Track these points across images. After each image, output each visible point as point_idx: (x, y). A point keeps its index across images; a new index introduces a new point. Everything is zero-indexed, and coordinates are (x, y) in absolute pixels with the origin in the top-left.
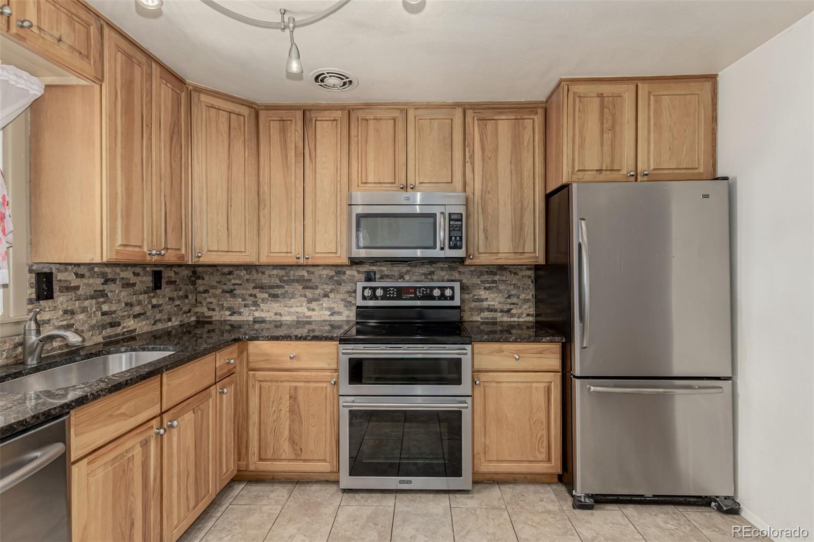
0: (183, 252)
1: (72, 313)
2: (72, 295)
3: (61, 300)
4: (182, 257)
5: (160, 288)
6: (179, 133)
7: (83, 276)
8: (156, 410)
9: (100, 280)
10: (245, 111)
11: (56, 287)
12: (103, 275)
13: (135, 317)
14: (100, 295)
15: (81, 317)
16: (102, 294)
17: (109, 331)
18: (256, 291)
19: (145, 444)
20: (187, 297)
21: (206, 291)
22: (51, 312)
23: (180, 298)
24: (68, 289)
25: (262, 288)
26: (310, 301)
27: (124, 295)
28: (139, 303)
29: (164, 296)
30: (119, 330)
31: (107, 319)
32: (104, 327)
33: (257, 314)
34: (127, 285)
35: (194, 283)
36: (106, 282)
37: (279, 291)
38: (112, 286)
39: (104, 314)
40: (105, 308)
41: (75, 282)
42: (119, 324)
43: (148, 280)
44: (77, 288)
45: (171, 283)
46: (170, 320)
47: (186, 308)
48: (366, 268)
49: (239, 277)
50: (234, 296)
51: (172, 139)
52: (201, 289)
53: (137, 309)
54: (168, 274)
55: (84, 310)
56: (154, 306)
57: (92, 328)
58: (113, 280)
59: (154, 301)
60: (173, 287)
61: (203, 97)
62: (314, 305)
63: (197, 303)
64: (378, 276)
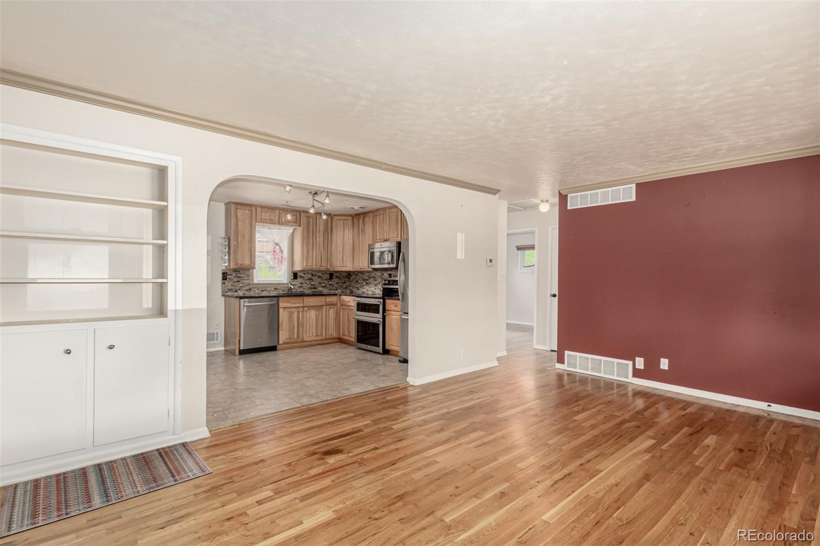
0: (329, 267)
1: (302, 283)
2: (302, 279)
3: (299, 280)
4: (328, 268)
5: (332, 279)
6: (328, 231)
7: (305, 274)
8: (302, 305)
9: (310, 275)
10: (349, 218)
11: (298, 276)
12: (312, 274)
13: (323, 287)
14: (310, 279)
15: (305, 285)
16: (311, 279)
17: (313, 290)
18: (363, 282)
19: (298, 312)
20: (345, 283)
21: (352, 281)
22: (297, 282)
23: (341, 283)
24: (301, 277)
25: (364, 280)
26: (376, 285)
27: (319, 280)
28: (324, 283)
29: (334, 282)
30: (317, 290)
31: (313, 286)
32: (312, 289)
33: (363, 290)
34: (319, 277)
35: (349, 278)
36: (313, 276)
37: (368, 282)
38: (315, 277)
39: (312, 285)
40: (312, 283)
41: (303, 275)
42: (317, 288)
43: (328, 276)
44: (304, 277)
45: (337, 277)
46: (337, 290)
47: (344, 287)
48: (389, 272)
49: (359, 276)
50: (358, 283)
51: (324, 234)
52: (351, 280)
53: (323, 285)
54: (335, 275)
55: (306, 283)
56: (330, 285)
57: (308, 288)
58: (315, 276)
59: (330, 283)
60: (338, 279)
61: (336, 217)
62: (376, 287)
63: (350, 286)
64: (392, 276)
